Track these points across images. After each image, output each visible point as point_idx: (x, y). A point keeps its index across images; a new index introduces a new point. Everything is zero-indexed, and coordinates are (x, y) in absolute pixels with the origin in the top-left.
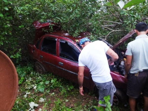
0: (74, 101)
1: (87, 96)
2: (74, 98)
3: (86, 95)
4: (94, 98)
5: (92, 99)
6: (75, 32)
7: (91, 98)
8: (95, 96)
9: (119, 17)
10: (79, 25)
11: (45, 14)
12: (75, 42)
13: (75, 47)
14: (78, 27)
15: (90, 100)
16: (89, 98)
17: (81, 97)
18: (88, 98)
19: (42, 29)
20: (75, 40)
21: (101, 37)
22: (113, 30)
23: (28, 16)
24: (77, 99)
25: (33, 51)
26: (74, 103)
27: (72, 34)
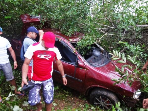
0: (63, 105)
1: (77, 100)
2: (63, 101)
3: (76, 98)
4: (84, 102)
5: (83, 103)
6: (69, 31)
7: (81, 102)
8: (86, 100)
9: (112, 21)
10: (73, 24)
11: (37, 7)
12: (69, 42)
13: (69, 46)
14: (72, 26)
15: (80, 105)
16: (80, 102)
17: (71, 101)
18: (78, 102)
19: (31, 24)
20: (69, 39)
21: (95, 38)
22: (106, 33)
23: (17, 6)
24: (66, 103)
25: (18, 47)
26: (64, 107)
27: (65, 33)
